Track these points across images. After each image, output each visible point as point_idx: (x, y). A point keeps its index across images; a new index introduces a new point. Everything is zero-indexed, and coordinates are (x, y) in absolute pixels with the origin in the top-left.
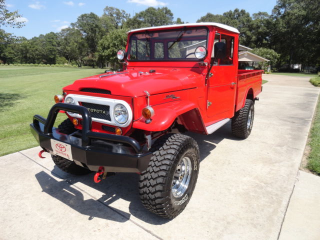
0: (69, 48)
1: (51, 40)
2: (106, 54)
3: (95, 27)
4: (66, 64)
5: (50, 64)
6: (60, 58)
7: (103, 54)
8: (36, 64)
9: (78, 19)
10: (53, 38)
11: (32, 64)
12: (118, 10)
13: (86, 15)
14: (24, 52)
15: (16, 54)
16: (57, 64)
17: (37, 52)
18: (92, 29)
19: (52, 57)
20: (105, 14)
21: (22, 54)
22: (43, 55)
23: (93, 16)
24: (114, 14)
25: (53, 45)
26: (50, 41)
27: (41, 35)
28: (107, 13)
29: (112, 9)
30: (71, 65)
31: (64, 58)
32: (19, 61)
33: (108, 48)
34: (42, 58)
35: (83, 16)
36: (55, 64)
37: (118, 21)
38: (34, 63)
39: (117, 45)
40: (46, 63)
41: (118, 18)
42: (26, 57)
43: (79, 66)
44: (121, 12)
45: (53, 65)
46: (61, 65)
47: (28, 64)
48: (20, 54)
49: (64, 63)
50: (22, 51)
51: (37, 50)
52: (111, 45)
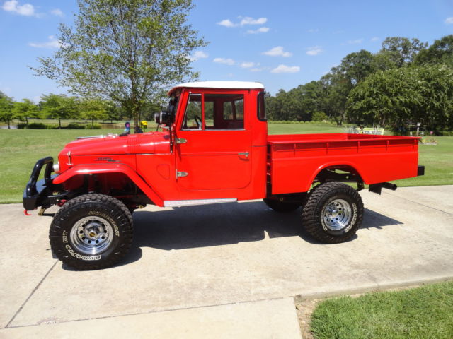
0: (327, 100)
1: (311, 91)
2: (358, 108)
3: (364, 70)
4: (325, 121)
5: (305, 121)
6: (317, 113)
7: (354, 107)
8: (289, 121)
9: (343, 61)
10: (313, 89)
11: (284, 121)
12: (406, 40)
13: (353, 54)
14: (279, 107)
15: (270, 109)
16: (312, 122)
17: (292, 107)
18: (360, 72)
19: (308, 112)
20: (384, 49)
21: (276, 109)
22: (298, 110)
23: (364, 54)
24: (399, 47)
25: (312, 97)
26: (309, 93)
27: (300, 86)
28: (387, 47)
29: (396, 40)
30: (330, 123)
31: (323, 113)
32: (272, 118)
33: (363, 98)
34: (297, 114)
35: (349, 57)
36: (310, 121)
37: (404, 56)
38: (286, 120)
39: (377, 94)
40: (300, 120)
41: (406, 51)
42: (279, 113)
43: (338, 124)
44: (411, 42)
45: (308, 122)
46: (318, 122)
47: (279, 121)
48: (273, 109)
49: (322, 120)
50: (277, 105)
51: (292, 104)
52: (367, 94)
